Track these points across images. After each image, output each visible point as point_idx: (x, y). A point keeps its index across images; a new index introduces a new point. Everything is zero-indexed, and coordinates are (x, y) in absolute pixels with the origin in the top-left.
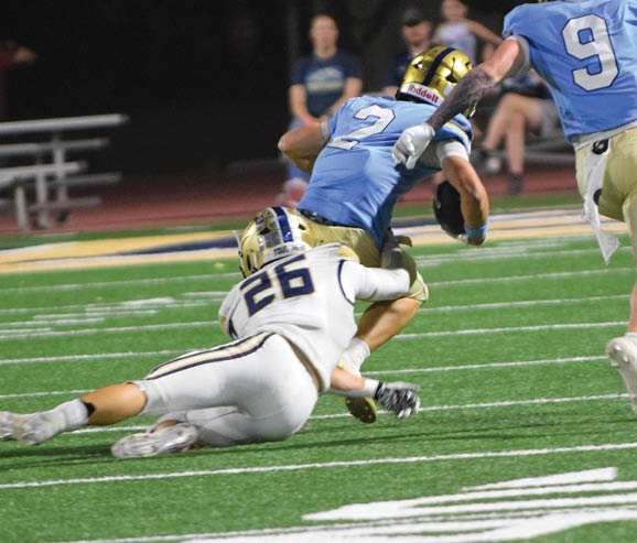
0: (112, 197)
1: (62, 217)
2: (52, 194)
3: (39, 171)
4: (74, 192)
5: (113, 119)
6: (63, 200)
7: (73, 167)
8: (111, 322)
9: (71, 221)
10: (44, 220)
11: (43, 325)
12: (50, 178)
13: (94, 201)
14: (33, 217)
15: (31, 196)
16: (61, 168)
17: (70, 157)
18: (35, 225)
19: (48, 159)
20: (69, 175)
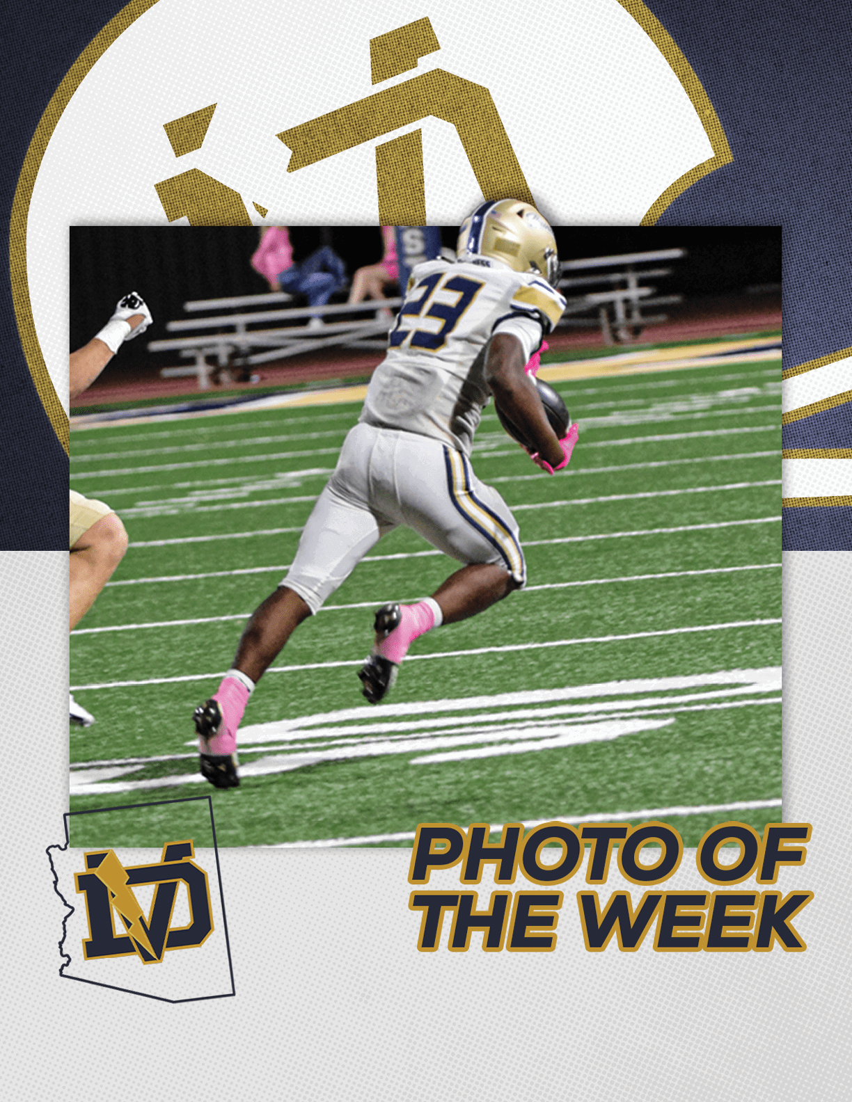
0: (675, 315)
1: (636, 331)
2: (628, 314)
3: (617, 296)
4: (645, 311)
5: (675, 253)
6: (637, 318)
7: (645, 291)
8: (715, 407)
9: (644, 334)
10: (623, 334)
11: (661, 411)
12: (626, 301)
13: (661, 318)
14: (614, 331)
15: (612, 316)
16: (634, 293)
17: (642, 283)
18: (616, 339)
19: (624, 285)
20: (642, 298)
